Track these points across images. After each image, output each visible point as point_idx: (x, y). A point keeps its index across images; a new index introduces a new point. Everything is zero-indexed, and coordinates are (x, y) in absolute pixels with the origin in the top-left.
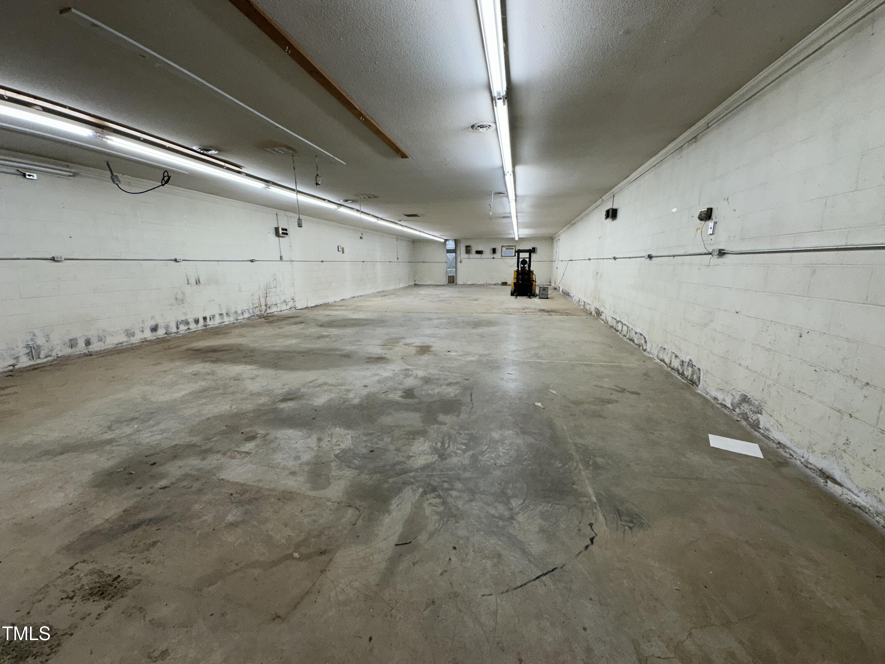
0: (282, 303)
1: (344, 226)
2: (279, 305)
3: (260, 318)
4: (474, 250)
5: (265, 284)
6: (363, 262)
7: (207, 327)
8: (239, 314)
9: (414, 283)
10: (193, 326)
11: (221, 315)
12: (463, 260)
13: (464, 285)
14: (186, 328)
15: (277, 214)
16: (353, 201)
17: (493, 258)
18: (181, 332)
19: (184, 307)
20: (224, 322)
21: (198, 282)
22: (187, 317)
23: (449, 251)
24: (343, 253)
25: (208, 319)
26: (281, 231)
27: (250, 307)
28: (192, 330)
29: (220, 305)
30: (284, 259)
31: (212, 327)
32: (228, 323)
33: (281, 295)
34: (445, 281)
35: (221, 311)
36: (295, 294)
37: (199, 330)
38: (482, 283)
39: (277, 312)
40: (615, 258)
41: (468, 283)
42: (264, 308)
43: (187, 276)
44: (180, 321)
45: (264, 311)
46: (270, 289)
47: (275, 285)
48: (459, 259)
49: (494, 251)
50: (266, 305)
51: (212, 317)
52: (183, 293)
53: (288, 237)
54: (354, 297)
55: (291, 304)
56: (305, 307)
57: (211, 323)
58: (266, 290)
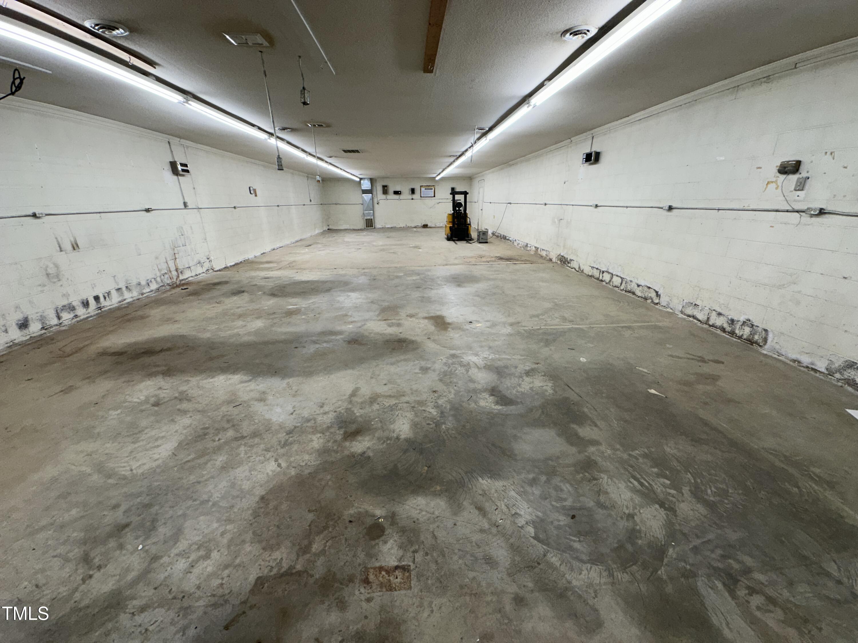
0: (196, 265)
1: (253, 160)
2: (192, 268)
3: (174, 288)
4: (391, 190)
5: (171, 242)
6: (278, 206)
7: (102, 310)
8: (144, 286)
9: (328, 228)
10: (81, 312)
11: (119, 290)
12: (380, 201)
13: (384, 229)
14: (72, 315)
15: (169, 143)
16: (293, 130)
17: (412, 199)
18: (66, 323)
19: (61, 286)
20: (125, 300)
21: (75, 246)
22: (70, 300)
23: (365, 192)
24: (256, 196)
25: (102, 299)
26: (180, 168)
27: (156, 275)
28: (82, 318)
29: (114, 277)
30: (190, 205)
31: (109, 309)
32: (131, 300)
33: (193, 254)
34: (361, 224)
35: (118, 285)
36: (210, 251)
37: (91, 316)
38: (402, 225)
39: (192, 277)
40: (597, 206)
41: (387, 226)
42: (174, 273)
43: (56, 238)
44: (60, 307)
45: (175, 278)
46: (178, 248)
47: (183, 242)
48: (375, 201)
49: (413, 191)
50: (177, 270)
51: (106, 295)
52: (57, 266)
53: (189, 176)
54: (274, 249)
55: (207, 265)
56: (224, 267)
57: (107, 304)
58: (174, 249)
